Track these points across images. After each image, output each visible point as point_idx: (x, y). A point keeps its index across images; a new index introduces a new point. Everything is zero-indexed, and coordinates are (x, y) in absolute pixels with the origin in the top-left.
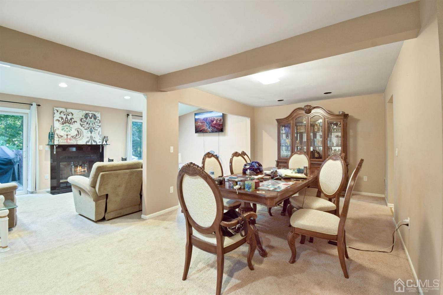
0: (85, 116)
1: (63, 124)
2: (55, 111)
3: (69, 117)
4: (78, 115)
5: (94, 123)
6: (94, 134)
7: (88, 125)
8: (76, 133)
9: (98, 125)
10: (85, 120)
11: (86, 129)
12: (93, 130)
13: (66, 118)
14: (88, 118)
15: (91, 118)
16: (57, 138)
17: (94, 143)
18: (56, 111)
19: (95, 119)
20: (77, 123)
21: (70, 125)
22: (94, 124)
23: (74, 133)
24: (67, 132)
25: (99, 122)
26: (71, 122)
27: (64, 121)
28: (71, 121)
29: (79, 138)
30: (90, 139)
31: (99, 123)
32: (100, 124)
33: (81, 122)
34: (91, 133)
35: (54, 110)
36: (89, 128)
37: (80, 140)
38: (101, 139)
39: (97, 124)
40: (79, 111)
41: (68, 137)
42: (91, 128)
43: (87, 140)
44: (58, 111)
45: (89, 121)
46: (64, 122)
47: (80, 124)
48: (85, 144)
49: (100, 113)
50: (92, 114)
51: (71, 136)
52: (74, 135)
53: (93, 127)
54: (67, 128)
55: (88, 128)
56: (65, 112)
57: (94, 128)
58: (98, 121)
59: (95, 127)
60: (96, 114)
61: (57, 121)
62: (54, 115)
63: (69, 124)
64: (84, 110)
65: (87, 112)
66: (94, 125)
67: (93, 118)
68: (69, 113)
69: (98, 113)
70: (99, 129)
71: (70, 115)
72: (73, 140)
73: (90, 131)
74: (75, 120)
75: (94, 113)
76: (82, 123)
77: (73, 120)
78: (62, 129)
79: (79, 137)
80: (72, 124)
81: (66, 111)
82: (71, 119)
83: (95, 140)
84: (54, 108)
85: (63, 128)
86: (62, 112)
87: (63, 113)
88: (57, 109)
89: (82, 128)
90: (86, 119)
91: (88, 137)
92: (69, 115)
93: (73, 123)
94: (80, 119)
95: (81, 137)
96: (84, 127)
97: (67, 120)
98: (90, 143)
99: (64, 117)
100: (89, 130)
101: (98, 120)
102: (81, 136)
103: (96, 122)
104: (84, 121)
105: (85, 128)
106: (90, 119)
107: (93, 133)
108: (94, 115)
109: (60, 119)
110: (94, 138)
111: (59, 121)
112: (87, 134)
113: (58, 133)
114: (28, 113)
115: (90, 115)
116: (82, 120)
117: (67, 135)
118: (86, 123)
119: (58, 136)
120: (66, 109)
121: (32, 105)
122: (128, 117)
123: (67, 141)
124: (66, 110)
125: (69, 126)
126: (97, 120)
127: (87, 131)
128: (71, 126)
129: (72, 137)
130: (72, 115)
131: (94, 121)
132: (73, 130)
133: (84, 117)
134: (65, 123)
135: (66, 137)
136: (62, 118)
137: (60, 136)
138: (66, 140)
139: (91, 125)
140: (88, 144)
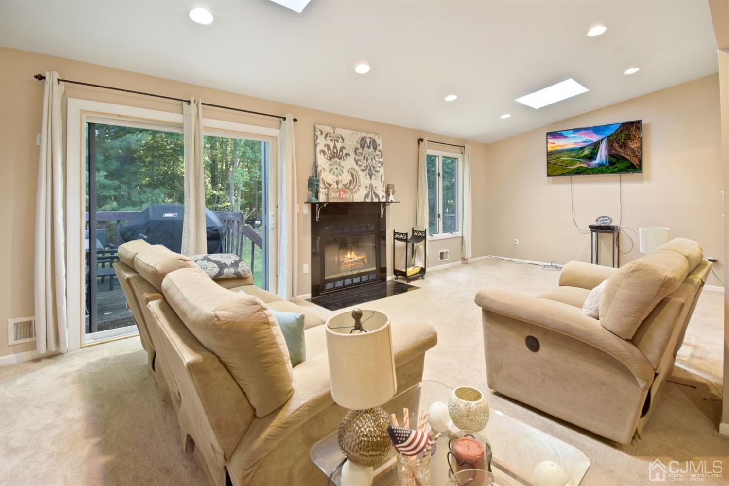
0: (360, 144)
1: (330, 159)
2: (318, 133)
3: (339, 145)
4: (351, 141)
5: (374, 157)
6: (375, 179)
7: (365, 161)
8: (350, 178)
9: (379, 162)
10: (360, 150)
11: (363, 170)
12: (373, 171)
13: (335, 147)
14: (366, 146)
15: (369, 147)
16: (322, 188)
17: (376, 200)
18: (320, 133)
19: (375, 148)
20: (351, 157)
21: (340, 161)
22: (373, 159)
23: (346, 178)
24: (337, 176)
25: (380, 156)
26: (341, 156)
27: (331, 153)
28: (341, 153)
29: (354, 188)
30: (369, 192)
31: (381, 158)
32: (381, 160)
33: (356, 156)
34: (371, 178)
35: (317, 130)
36: (367, 168)
37: (356, 193)
38: (384, 190)
39: (379, 160)
40: (352, 132)
41: (339, 186)
42: (370, 169)
43: (366, 192)
44: (322, 133)
45: (366, 154)
46: (331, 156)
47: (355, 158)
48: (363, 201)
49: (381, 136)
50: (370, 138)
51: (343, 185)
52: (347, 183)
53: (373, 165)
54: (337, 169)
55: (365, 168)
56: (333, 135)
57: (374, 167)
58: (380, 153)
59: (375, 165)
60: (376, 138)
61: (322, 154)
62: (318, 142)
63: (340, 159)
64: (359, 131)
65: (364, 134)
66: (374, 162)
67: (372, 147)
68: (339, 137)
69: (378, 136)
70: (382, 170)
71: (340, 140)
72: (347, 193)
73: (369, 174)
74: (347, 152)
75: (372, 136)
76: (357, 158)
77: (344, 150)
78: (330, 171)
79: (353, 186)
80: (344, 160)
81: (334, 133)
82: (342, 148)
83: (376, 192)
84: (317, 126)
85: (331, 167)
86: (328, 136)
87: (330, 136)
88: (321, 127)
89: (356, 167)
90: (363, 149)
91: (367, 187)
92: (338, 141)
93: (345, 158)
94: (354, 149)
95: (357, 187)
96: (360, 166)
97: (335, 151)
98: (369, 200)
99: (332, 145)
100: (367, 171)
101: (379, 150)
102: (357, 185)
103: (377, 155)
104: (359, 153)
105: (362, 167)
106: (368, 149)
107: (373, 177)
108: (374, 141)
109: (326, 149)
110: (376, 187)
111: (323, 152)
112: (365, 179)
113: (324, 178)
114: (276, 137)
115: (368, 140)
116: (358, 151)
117: (337, 183)
118: (362, 157)
119: (324, 184)
120: (334, 128)
121: (284, 119)
122: (419, 144)
123: (340, 194)
124: (333, 131)
125: (339, 164)
126: (377, 152)
127: (364, 175)
128: (342, 163)
129: (345, 185)
130: (342, 141)
131: (374, 153)
132: (345, 170)
133: (359, 146)
134: (334, 157)
135: (335, 186)
136: (328, 147)
137: (327, 185)
138: (338, 193)
139: (370, 161)
140: (367, 200)
